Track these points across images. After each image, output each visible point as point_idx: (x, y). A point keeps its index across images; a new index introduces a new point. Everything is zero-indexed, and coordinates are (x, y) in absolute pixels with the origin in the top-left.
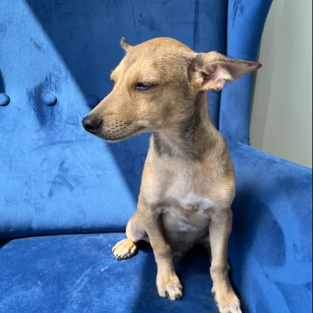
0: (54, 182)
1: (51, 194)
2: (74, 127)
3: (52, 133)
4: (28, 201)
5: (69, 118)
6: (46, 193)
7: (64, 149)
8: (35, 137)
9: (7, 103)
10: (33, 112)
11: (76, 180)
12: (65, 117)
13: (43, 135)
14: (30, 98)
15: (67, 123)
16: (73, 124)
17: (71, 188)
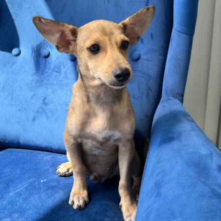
0: (37, 112)
1: (34, 119)
2: (57, 74)
3: (42, 76)
4: (19, 123)
5: (55, 67)
6: (31, 119)
7: (47, 89)
8: (31, 79)
9: (19, 54)
10: (33, 61)
11: (52, 112)
12: (52, 66)
13: (36, 78)
14: (32, 52)
15: (53, 70)
16: (56, 72)
17: (48, 117)
